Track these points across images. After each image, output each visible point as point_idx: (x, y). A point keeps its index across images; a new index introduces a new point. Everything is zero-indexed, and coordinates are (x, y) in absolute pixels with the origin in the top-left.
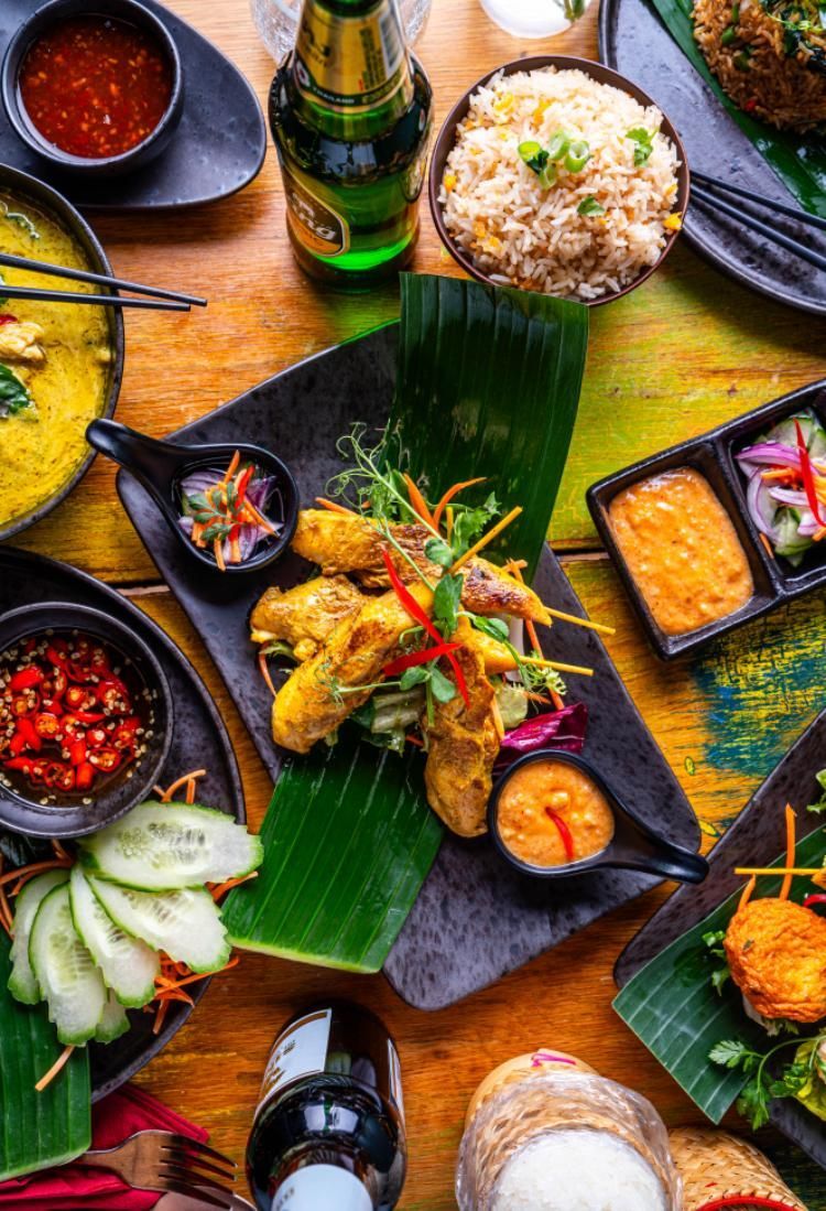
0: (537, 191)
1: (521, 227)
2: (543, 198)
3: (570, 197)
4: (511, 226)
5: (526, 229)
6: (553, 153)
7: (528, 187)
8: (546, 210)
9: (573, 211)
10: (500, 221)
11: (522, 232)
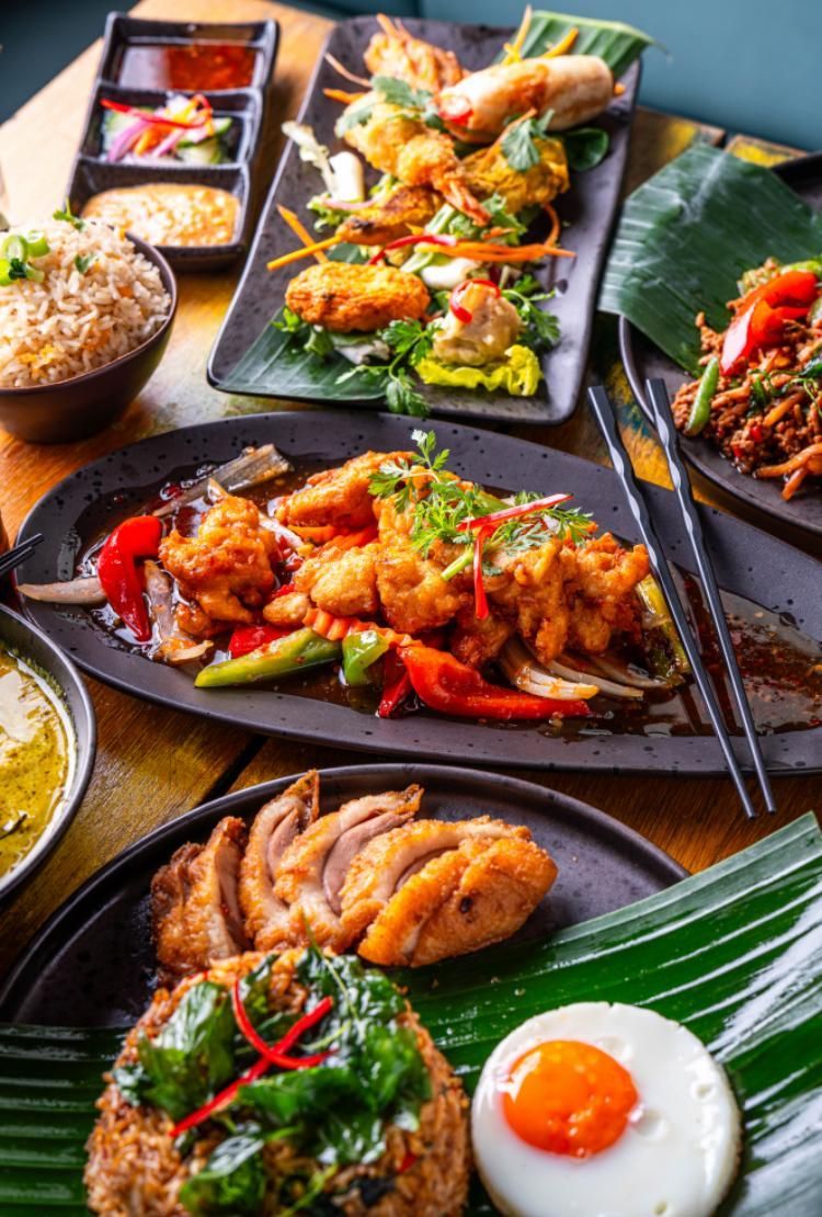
0: (37, 287)
1: (52, 320)
2: (46, 287)
3: (63, 272)
4: (46, 327)
5: (59, 316)
6: (19, 256)
7: (27, 293)
8: (57, 294)
9: (76, 275)
10: (36, 335)
11: (59, 321)
